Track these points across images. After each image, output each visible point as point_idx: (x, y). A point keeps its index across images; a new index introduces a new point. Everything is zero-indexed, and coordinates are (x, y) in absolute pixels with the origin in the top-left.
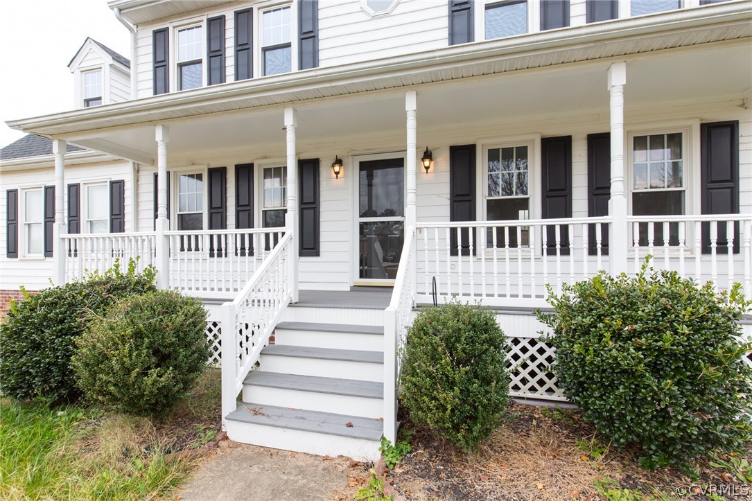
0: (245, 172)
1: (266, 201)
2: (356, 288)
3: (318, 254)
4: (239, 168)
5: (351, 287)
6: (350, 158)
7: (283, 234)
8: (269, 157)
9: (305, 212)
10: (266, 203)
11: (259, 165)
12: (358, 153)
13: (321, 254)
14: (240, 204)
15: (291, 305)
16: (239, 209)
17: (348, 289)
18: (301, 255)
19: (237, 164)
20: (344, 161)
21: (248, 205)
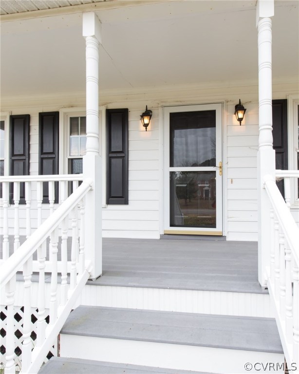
0: (50, 120)
1: (72, 149)
2: (167, 236)
3: (126, 202)
4: (43, 116)
5: (161, 236)
6: (160, 110)
7: (80, 183)
8: (76, 106)
9: (113, 160)
10: (72, 151)
11: (65, 113)
12: (168, 104)
13: (129, 202)
14: (44, 151)
15: (90, 282)
16: (43, 156)
17: (158, 237)
18: (108, 203)
19: (41, 112)
20: (154, 113)
21: (53, 153)
